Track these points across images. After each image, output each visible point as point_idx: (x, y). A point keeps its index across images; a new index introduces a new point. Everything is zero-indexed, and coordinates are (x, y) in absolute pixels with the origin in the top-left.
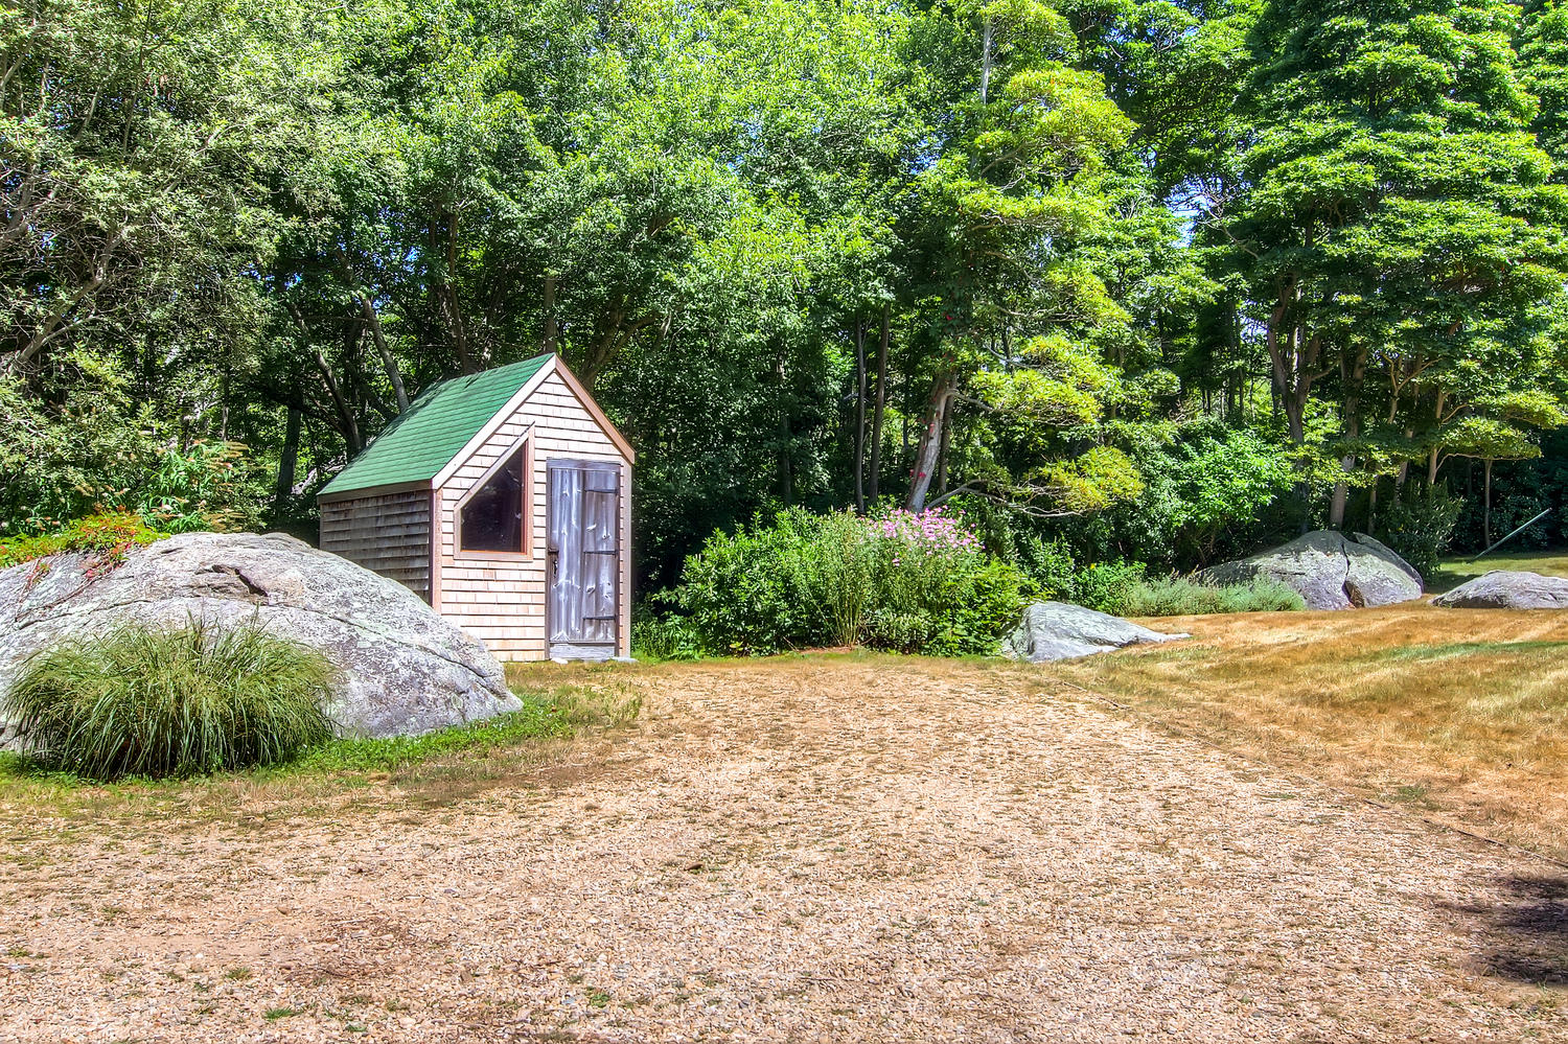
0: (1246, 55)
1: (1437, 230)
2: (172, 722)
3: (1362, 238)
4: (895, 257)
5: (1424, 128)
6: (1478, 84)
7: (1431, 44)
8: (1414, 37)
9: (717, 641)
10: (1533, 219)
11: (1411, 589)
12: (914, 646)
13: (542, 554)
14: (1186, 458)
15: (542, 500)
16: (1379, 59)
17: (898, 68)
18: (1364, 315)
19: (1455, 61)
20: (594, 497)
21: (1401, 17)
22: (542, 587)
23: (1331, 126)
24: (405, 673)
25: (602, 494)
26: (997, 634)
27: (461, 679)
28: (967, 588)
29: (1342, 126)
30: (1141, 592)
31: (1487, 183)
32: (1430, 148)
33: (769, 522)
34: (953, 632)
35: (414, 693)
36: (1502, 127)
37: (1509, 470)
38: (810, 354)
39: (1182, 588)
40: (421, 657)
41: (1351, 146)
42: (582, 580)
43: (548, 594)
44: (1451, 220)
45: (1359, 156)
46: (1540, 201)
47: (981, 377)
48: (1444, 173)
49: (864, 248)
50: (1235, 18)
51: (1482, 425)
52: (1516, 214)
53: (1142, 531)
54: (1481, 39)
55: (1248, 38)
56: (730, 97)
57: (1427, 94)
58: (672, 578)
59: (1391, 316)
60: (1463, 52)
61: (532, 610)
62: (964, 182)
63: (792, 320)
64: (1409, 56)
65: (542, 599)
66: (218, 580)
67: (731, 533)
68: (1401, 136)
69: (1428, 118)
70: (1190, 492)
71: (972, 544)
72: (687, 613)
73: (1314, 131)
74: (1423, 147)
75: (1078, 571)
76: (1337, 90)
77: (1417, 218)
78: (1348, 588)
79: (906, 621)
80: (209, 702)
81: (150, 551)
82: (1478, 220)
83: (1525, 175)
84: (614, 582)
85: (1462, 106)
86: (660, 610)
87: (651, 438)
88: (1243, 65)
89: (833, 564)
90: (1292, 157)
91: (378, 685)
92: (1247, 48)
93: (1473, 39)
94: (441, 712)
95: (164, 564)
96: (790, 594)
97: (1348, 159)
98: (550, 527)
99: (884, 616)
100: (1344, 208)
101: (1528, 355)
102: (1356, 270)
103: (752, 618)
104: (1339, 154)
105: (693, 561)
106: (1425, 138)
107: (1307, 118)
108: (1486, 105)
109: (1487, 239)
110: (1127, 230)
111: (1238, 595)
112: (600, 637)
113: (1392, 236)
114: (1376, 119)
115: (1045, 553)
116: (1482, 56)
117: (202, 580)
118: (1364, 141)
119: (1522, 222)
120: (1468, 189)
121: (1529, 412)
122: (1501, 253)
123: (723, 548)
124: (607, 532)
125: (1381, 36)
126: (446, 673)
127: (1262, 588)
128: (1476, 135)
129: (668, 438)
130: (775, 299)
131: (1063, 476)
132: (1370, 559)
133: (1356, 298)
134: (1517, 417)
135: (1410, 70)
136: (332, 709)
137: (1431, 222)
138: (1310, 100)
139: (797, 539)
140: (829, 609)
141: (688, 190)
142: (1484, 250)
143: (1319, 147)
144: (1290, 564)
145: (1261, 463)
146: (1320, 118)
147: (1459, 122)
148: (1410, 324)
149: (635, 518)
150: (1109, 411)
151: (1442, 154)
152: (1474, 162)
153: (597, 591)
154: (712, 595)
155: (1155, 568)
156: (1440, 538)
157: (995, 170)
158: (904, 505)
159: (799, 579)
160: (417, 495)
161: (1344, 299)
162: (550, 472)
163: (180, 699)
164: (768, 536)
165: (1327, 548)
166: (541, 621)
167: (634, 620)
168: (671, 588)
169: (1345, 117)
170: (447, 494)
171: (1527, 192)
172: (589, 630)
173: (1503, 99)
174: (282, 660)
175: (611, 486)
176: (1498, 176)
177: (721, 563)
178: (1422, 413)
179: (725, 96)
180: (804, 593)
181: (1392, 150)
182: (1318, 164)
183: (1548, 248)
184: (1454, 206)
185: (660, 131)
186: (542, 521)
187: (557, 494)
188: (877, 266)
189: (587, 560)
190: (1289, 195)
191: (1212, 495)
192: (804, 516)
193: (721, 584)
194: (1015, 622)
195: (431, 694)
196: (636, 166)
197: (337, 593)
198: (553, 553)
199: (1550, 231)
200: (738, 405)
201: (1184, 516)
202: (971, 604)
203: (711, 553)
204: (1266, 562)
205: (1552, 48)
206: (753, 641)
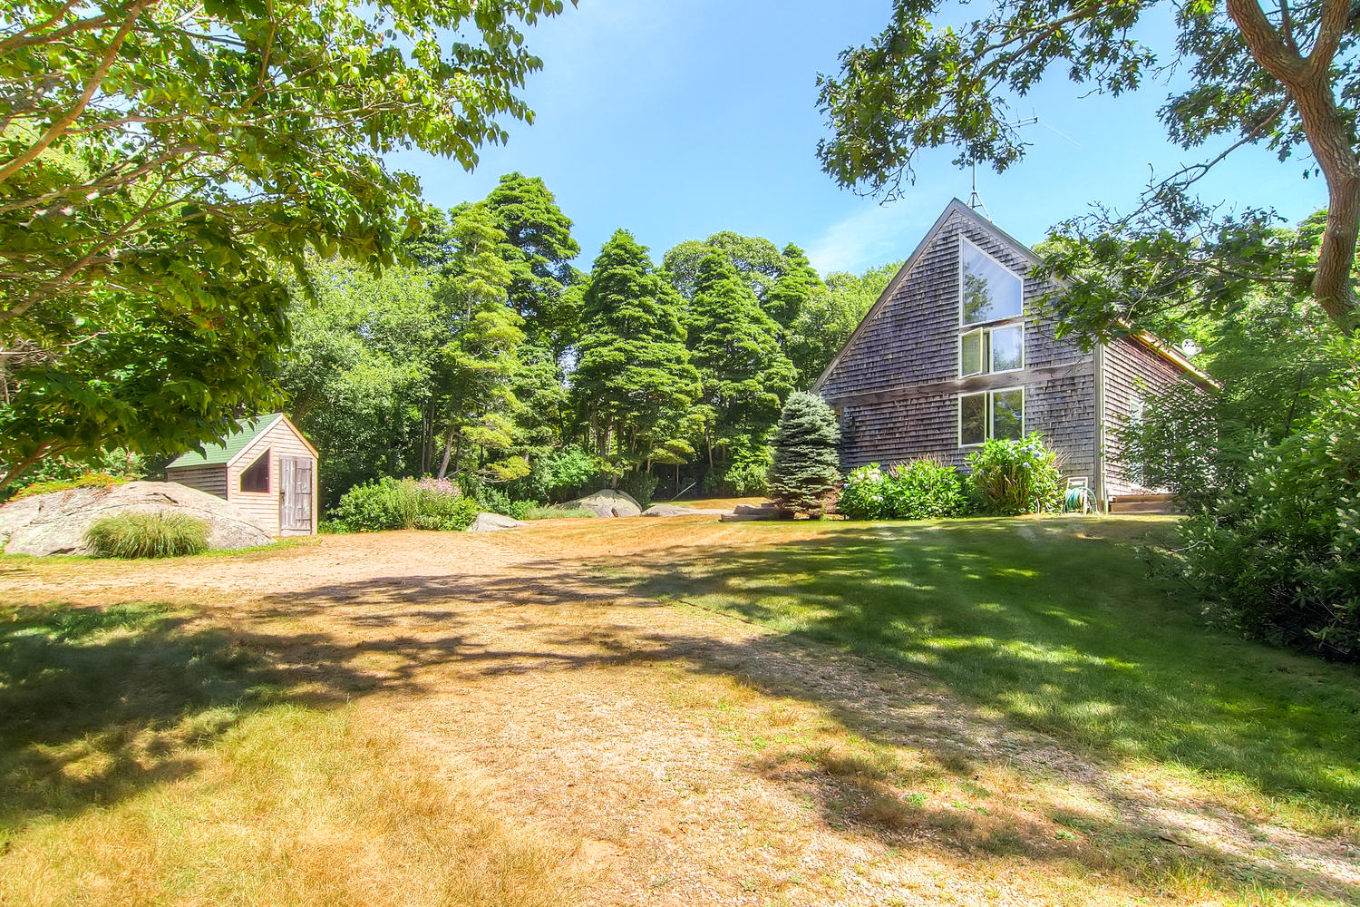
0: (582, 303)
1: (647, 379)
2: (155, 541)
3: (619, 380)
4: (433, 378)
5: (643, 340)
6: (665, 325)
7: (648, 310)
8: (641, 305)
9: (356, 527)
10: (681, 377)
11: (637, 511)
12: (436, 529)
13: (278, 494)
14: (555, 461)
15: (277, 472)
16: (627, 313)
17: (433, 303)
18: (619, 409)
19: (656, 315)
20: (300, 471)
21: (637, 297)
22: (277, 507)
23: (610, 336)
24: (234, 529)
25: (304, 470)
26: (467, 525)
27: (256, 532)
28: (456, 508)
29: (614, 337)
30: (536, 512)
31: (665, 363)
32: (646, 348)
33: (377, 482)
34: (449, 524)
35: (238, 536)
36: (673, 341)
37: (672, 468)
38: (397, 414)
39: (552, 510)
40: (240, 524)
41: (616, 345)
42: (295, 504)
43: (280, 510)
44: (651, 376)
45: (620, 350)
46: (683, 370)
47: (464, 429)
48: (649, 357)
49: (418, 376)
50: (580, 286)
51: (661, 452)
52: (674, 375)
53: (537, 488)
54: (667, 308)
55: (585, 296)
56: (359, 311)
57: (646, 327)
58: (336, 505)
59: (630, 410)
60: (659, 312)
61: (273, 516)
62: (459, 353)
63: (387, 403)
64: (638, 312)
65: (277, 512)
66: (156, 498)
67: (361, 486)
68: (635, 343)
69: (645, 336)
70: (556, 474)
71: (458, 491)
72: (342, 518)
73: (604, 338)
74: (642, 347)
75: (511, 504)
76: (612, 322)
77: (639, 374)
78: (613, 511)
79: (431, 520)
80: (169, 535)
81: (123, 488)
82: (660, 376)
83: (679, 361)
84: (311, 505)
85: (659, 332)
86: (330, 518)
87: (326, 445)
88: (580, 307)
89: (402, 498)
90: (596, 347)
91: (224, 533)
92: (584, 299)
93: (663, 307)
94: (248, 542)
95: (131, 492)
96: (385, 510)
97: (615, 350)
98: (281, 483)
99: (423, 519)
100: (614, 368)
101: (678, 426)
102: (619, 392)
103: (370, 519)
104: (612, 348)
105: (344, 497)
106: (642, 343)
107: (602, 332)
108: (668, 333)
109: (662, 384)
110: (531, 371)
111: (573, 513)
112: (304, 527)
113: (630, 380)
114: (628, 336)
115: (497, 497)
116: (666, 315)
117: (150, 498)
118: (620, 343)
119: (676, 378)
120: (656, 364)
121: (677, 447)
122: (667, 389)
123: (357, 492)
124: (307, 485)
125: (629, 304)
126: (249, 529)
127: (580, 510)
128: (663, 344)
129: (334, 446)
130: (379, 394)
131: (497, 467)
132: (622, 500)
133: (617, 403)
134: (672, 449)
135: (639, 318)
136: (209, 540)
137: (645, 376)
138: (604, 326)
139: (388, 489)
140: (401, 516)
141: (341, 349)
142: (661, 388)
143: (605, 344)
144: (593, 502)
145: (583, 464)
146: (607, 333)
147: (657, 338)
148: (636, 413)
149: (319, 481)
150: (516, 442)
151: (649, 351)
152: (660, 355)
153: (302, 509)
154: (353, 511)
155: (542, 502)
156: (650, 493)
157: (473, 348)
158: (436, 476)
159: (389, 505)
160: (221, 469)
161: (613, 403)
162: (281, 461)
163: (159, 532)
164: (377, 487)
165: (607, 496)
166: (277, 521)
167: (319, 520)
168: (335, 508)
169: (615, 333)
170: (233, 469)
171: (678, 367)
172: (299, 524)
173: (674, 330)
174: (191, 523)
175: (308, 467)
176: (669, 361)
177: (357, 498)
178: (644, 446)
179: (357, 310)
180: (391, 510)
181: (631, 348)
182: (604, 351)
183: (685, 388)
184: (652, 371)
185: (327, 324)
186: (277, 481)
187: (284, 470)
188: (425, 382)
189: (297, 496)
190: (594, 361)
191: (563, 476)
192: (391, 480)
193: (357, 506)
194: (474, 520)
195: (244, 536)
196: (316, 339)
197: (205, 503)
198: (282, 494)
199: (686, 381)
200: (364, 435)
201: (553, 483)
202: (458, 514)
203: (352, 494)
204: (584, 501)
205: (700, 309)
206: (371, 528)
